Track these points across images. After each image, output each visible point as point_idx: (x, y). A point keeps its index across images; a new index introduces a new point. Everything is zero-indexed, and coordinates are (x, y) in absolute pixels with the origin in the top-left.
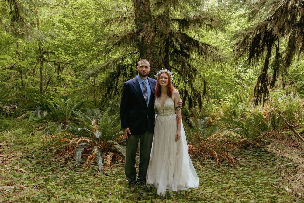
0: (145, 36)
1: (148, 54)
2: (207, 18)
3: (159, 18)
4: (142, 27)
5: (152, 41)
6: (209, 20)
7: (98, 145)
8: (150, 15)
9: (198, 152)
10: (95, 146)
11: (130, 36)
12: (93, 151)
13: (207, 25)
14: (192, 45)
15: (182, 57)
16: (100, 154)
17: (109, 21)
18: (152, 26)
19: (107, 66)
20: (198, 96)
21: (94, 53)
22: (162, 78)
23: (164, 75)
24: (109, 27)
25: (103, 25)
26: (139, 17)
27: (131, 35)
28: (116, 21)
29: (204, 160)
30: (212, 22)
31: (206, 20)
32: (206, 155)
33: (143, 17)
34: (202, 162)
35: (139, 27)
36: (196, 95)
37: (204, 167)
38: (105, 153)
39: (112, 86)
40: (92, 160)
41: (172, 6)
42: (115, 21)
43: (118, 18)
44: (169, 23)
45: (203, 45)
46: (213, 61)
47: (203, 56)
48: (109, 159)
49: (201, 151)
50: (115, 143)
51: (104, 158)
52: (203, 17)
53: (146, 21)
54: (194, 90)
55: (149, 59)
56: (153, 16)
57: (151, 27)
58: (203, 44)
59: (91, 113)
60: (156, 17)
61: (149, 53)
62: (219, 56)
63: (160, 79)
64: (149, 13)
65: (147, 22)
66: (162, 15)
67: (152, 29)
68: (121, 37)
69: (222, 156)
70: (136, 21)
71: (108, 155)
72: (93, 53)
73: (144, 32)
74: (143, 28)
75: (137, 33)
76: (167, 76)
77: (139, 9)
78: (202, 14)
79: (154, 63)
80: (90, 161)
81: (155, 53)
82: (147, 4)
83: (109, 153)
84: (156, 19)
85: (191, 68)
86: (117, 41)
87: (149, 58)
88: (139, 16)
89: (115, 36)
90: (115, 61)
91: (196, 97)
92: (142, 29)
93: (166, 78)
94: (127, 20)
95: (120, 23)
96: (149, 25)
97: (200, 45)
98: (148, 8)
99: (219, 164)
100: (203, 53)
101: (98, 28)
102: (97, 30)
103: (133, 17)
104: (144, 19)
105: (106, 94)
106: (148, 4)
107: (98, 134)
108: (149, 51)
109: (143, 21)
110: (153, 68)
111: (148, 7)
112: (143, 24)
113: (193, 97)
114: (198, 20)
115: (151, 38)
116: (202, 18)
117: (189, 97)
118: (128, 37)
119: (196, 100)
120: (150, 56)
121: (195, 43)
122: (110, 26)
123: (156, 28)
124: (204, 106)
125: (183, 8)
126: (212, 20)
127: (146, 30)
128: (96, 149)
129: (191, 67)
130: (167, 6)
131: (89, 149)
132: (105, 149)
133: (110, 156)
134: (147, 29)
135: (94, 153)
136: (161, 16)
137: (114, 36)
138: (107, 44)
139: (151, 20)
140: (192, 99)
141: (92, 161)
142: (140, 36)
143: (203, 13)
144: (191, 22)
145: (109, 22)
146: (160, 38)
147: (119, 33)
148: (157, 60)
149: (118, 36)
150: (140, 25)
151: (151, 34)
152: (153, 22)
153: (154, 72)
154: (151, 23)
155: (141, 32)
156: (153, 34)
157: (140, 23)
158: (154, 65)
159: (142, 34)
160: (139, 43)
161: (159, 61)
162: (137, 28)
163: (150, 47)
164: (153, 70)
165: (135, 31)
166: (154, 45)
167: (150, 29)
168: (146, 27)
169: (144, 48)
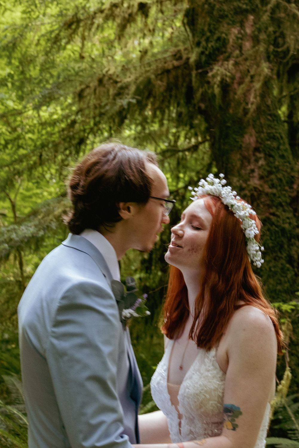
0: (233, 78)
1: (248, 150)
4: (219, 39)
5: (263, 97)
11: (165, 79)
17: (78, 21)
18: (263, 36)
21: (22, 152)
24: (80, 44)
25: (57, 40)
27: (171, 77)
28: (107, 18)
35: (207, 40)
42: (101, 22)
43: (114, 6)
53: (236, 13)
55: (253, 171)
57: (256, 40)
61: (254, 145)
65: (239, 18)
67: (261, 49)
70: (190, 18)
72: (15, 153)
73: (231, 62)
74: (223, 42)
75: (199, 65)
79: (273, 186)
87: (252, 167)
92: (218, 49)
95: (123, 28)
96: (248, 31)
101: (32, 51)
104: (225, 7)
108: (250, 139)
109: (223, 17)
110: (270, 207)
112: (224, 27)
115: (258, 85)
118: (160, 85)
120: (257, 161)
122: (84, 41)
127: (237, 52)
134: (240, 48)
139: (254, 10)
142: (214, 76)
145: (78, 27)
146: (288, 82)
147: (120, 69)
148: (284, 176)
149: (118, 80)
150: (211, 31)
151: (258, 66)
152: (265, 17)
153: (277, 226)
154: (255, 23)
155: (215, 60)
156: (265, 68)
157: (209, 25)
158: (274, 195)
159: (222, 70)
160: (206, 107)
161: (293, 177)
162: (198, 44)
163: (254, 121)
164: (272, 217)
165: (188, 59)
166: (270, 115)
167: (254, 47)
168: (238, 38)
169: (228, 127)
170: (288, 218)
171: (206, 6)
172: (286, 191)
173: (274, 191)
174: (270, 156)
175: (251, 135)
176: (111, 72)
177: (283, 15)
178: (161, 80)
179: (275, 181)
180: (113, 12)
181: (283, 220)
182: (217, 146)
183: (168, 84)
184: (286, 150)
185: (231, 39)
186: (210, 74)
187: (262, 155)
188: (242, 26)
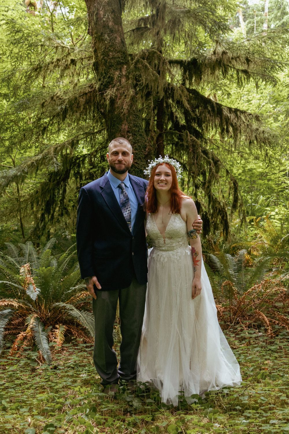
0: (116, 96)
1: (124, 132)
2: (238, 57)
3: (144, 59)
4: (109, 77)
5: (131, 106)
6: (243, 59)
7: (34, 311)
8: (124, 53)
9: (230, 316)
10: (30, 313)
11: (84, 98)
12: (26, 324)
13: (238, 71)
14: (209, 112)
15: (191, 137)
16: (40, 329)
17: (41, 68)
18: (130, 76)
19: (44, 158)
20: (222, 212)
22: (159, 174)
23: (164, 168)
24: (42, 80)
25: (30, 77)
26: (102, 57)
27: (88, 96)
28: (55, 66)
29: (242, 330)
30: (248, 64)
31: (236, 60)
32: (245, 322)
33: (111, 57)
34: (238, 334)
35: (104, 78)
36: (217, 210)
37: (244, 344)
38: (51, 327)
39: (53, 198)
40: (26, 341)
41: (168, 32)
42: (52, 68)
43: (58, 60)
44: (164, 69)
45: (230, 113)
46: (250, 143)
47: (230, 135)
48: (59, 337)
49: (235, 314)
50: (68, 306)
51: (49, 335)
52: (230, 55)
53: (118, 64)
54: (213, 202)
56: (131, 55)
57: (127, 78)
58: (230, 109)
59: (16, 252)
60: (136, 58)
61: (127, 130)
62: (263, 132)
63: (156, 178)
64: (122, 48)
65: (119, 66)
66: (149, 53)
67: (130, 82)
68: (67, 100)
69: (277, 322)
70: (96, 67)
71: (56, 330)
73: (115, 88)
74: (112, 79)
75: (100, 90)
76: (169, 171)
77: (102, 40)
78: (229, 49)
80: (22, 343)
81: (137, 129)
82: (119, 30)
83: (57, 326)
84: (138, 61)
85: (209, 158)
86: (59, 108)
88: (103, 54)
89: (55, 98)
90: (59, 148)
91: (218, 214)
92: (109, 82)
93: (167, 175)
94: (78, 65)
95: (63, 71)
96: (124, 73)
97: (226, 112)
98: (120, 39)
99: (272, 337)
100: (231, 129)
102: (16, 88)
103: (90, 58)
104: (112, 61)
105: (43, 215)
106: (120, 28)
107: (34, 292)
108: (125, 127)
109: (111, 66)
111: (120, 36)
112: (112, 71)
113: (212, 215)
114: (220, 62)
115: (128, 100)
116: (229, 58)
117: (203, 214)
118: (82, 100)
119: (217, 219)
120: (129, 137)
121: (216, 109)
122: (44, 78)
123: (137, 79)
124: (232, 229)
125: (191, 36)
126: (248, 61)
127: (119, 83)
128: (32, 321)
129: (210, 156)
130: (158, 33)
131: (17, 321)
132: (48, 319)
133: (59, 332)
134: (120, 81)
135: (29, 329)
136: (147, 54)
137: (52, 98)
138: (39, 116)
139: (127, 63)
140: (210, 217)
141: (25, 343)
142: (107, 95)
143: (231, 46)
144: (206, 65)
145: (41, 70)
146: (146, 100)
147: (63, 93)
148: (141, 144)
149: (62, 98)
150: (105, 73)
151: (128, 91)
152: (132, 67)
153: (138, 169)
154: (127, 70)
155: (108, 88)
156: (132, 92)
157: (105, 70)
158: (137, 153)
159: (111, 92)
160: (104, 111)
161: (146, 145)
162: (100, 80)
163: (127, 118)
164: (135, 164)
165: (95, 88)
166: (135, 115)
167: (126, 81)
168: (119, 77)
169: (114, 121)
170: (143, 165)
171: (103, 61)
172: (143, 152)
173: (137, 152)
174: (135, 135)
175: (126, 125)
176: (58, 94)
177: (140, 66)
178: (82, 98)
179: (137, 147)
180: (58, 63)
181: (141, 166)
182: (109, 130)
183: (86, 100)
184: (142, 132)
185: (116, 77)
186: (105, 95)
187: (131, 135)
188: (121, 71)
